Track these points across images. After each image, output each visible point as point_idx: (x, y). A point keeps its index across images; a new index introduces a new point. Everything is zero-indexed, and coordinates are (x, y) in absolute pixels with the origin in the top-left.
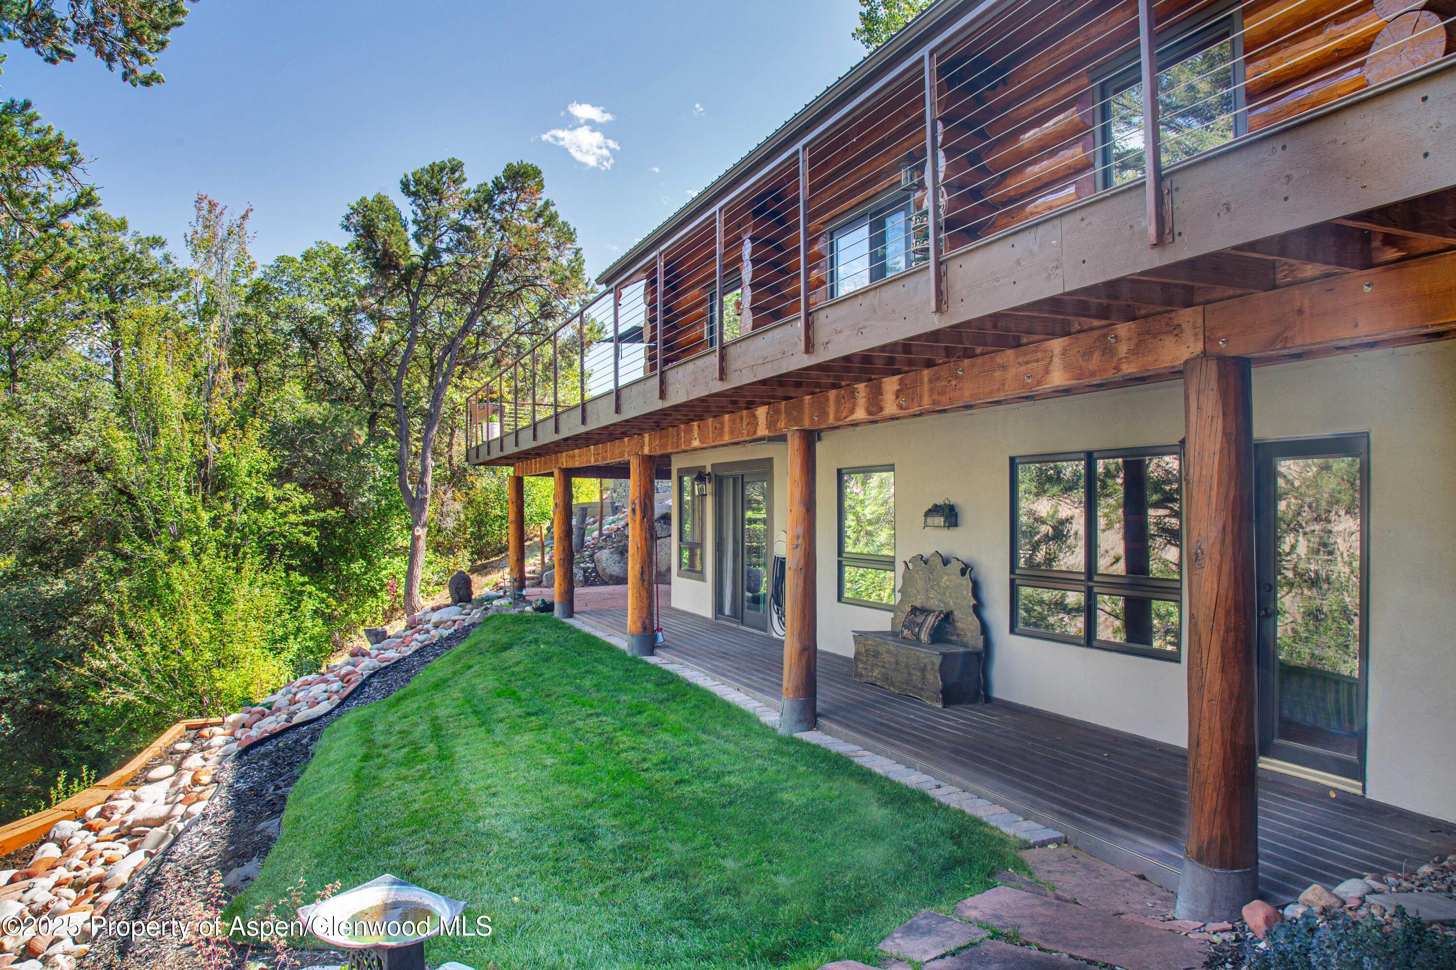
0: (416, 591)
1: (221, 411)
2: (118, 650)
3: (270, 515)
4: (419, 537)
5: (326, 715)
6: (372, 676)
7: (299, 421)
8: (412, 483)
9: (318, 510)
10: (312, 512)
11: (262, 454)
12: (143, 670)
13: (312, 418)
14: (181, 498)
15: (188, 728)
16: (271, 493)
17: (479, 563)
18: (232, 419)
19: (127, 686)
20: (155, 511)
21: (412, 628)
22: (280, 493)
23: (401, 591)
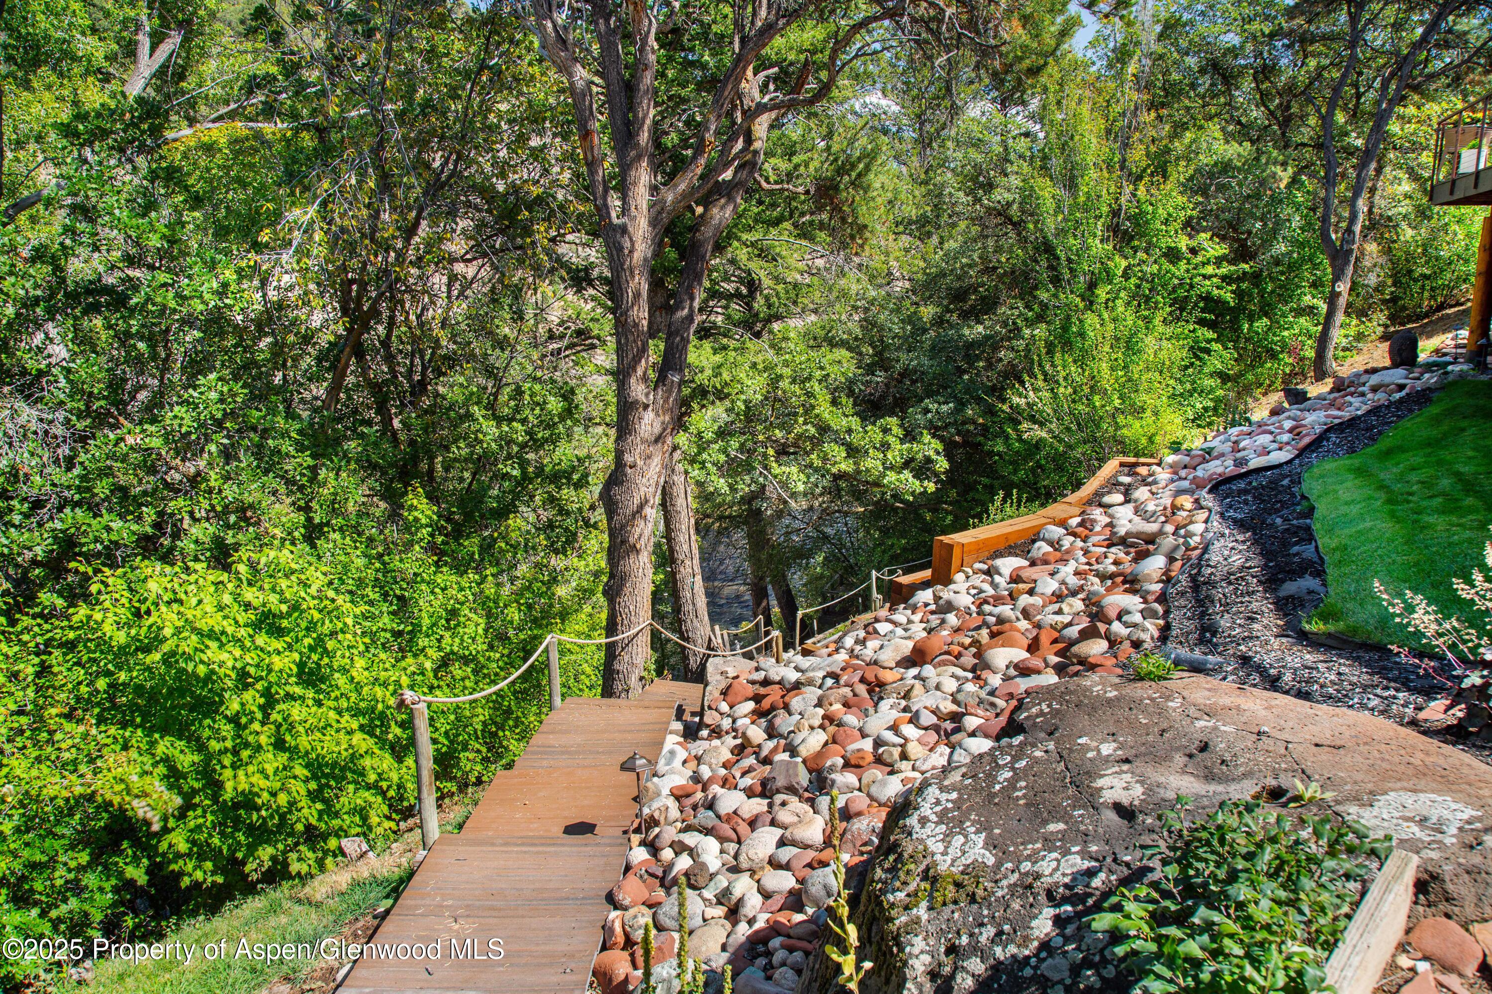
0: (1330, 354)
1: (1137, 155)
2: (1035, 390)
3: (1183, 265)
4: (1340, 294)
5: (1287, 463)
6: (1328, 430)
7: (1216, 164)
8: (1336, 232)
9: (1231, 262)
10: (1225, 264)
11: (1181, 200)
12: (1055, 411)
13: (1230, 160)
14: (1097, 247)
15: (1122, 465)
16: (1183, 243)
17: (1392, 329)
18: (1148, 166)
19: (1042, 424)
20: (1069, 260)
21: (1339, 391)
22: (1193, 243)
23: (1310, 354)
